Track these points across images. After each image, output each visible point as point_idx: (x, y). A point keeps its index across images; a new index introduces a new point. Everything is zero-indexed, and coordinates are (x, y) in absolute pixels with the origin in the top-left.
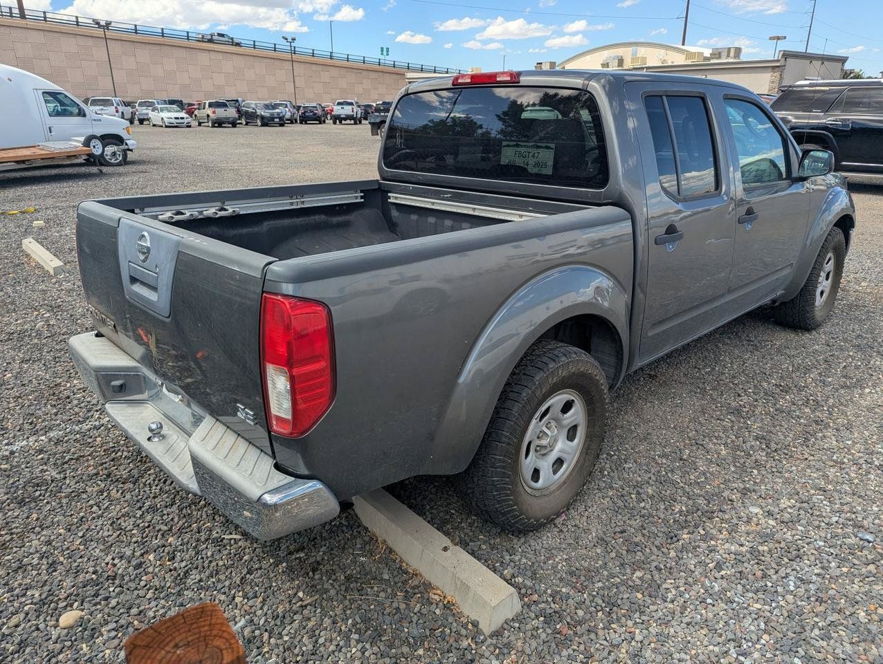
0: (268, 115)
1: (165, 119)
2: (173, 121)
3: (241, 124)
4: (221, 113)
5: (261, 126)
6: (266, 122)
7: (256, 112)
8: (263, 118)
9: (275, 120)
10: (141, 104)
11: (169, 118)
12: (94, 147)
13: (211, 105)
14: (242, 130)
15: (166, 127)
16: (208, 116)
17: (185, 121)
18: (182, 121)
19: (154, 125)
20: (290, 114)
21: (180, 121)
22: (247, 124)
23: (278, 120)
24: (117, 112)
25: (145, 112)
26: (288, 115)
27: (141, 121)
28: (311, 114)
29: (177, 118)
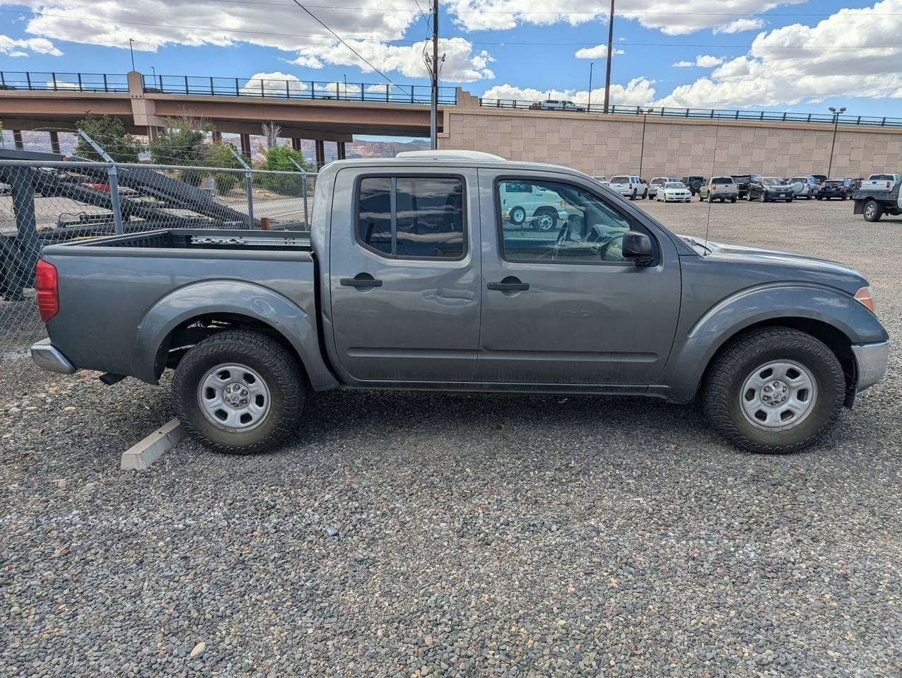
0: (774, 190)
1: (667, 195)
2: (674, 197)
3: (746, 199)
4: (721, 188)
5: (764, 202)
6: (771, 198)
7: (763, 187)
8: (767, 193)
9: (781, 196)
10: (654, 182)
11: (670, 194)
12: (517, 215)
13: (715, 181)
14: (743, 206)
15: (667, 202)
16: (709, 191)
17: (685, 196)
18: (682, 196)
19: (659, 200)
20: (808, 189)
21: (680, 196)
22: (751, 200)
23: (784, 195)
24: (631, 188)
25: (655, 188)
26: (806, 190)
27: (652, 197)
28: (834, 189)
29: (677, 194)
